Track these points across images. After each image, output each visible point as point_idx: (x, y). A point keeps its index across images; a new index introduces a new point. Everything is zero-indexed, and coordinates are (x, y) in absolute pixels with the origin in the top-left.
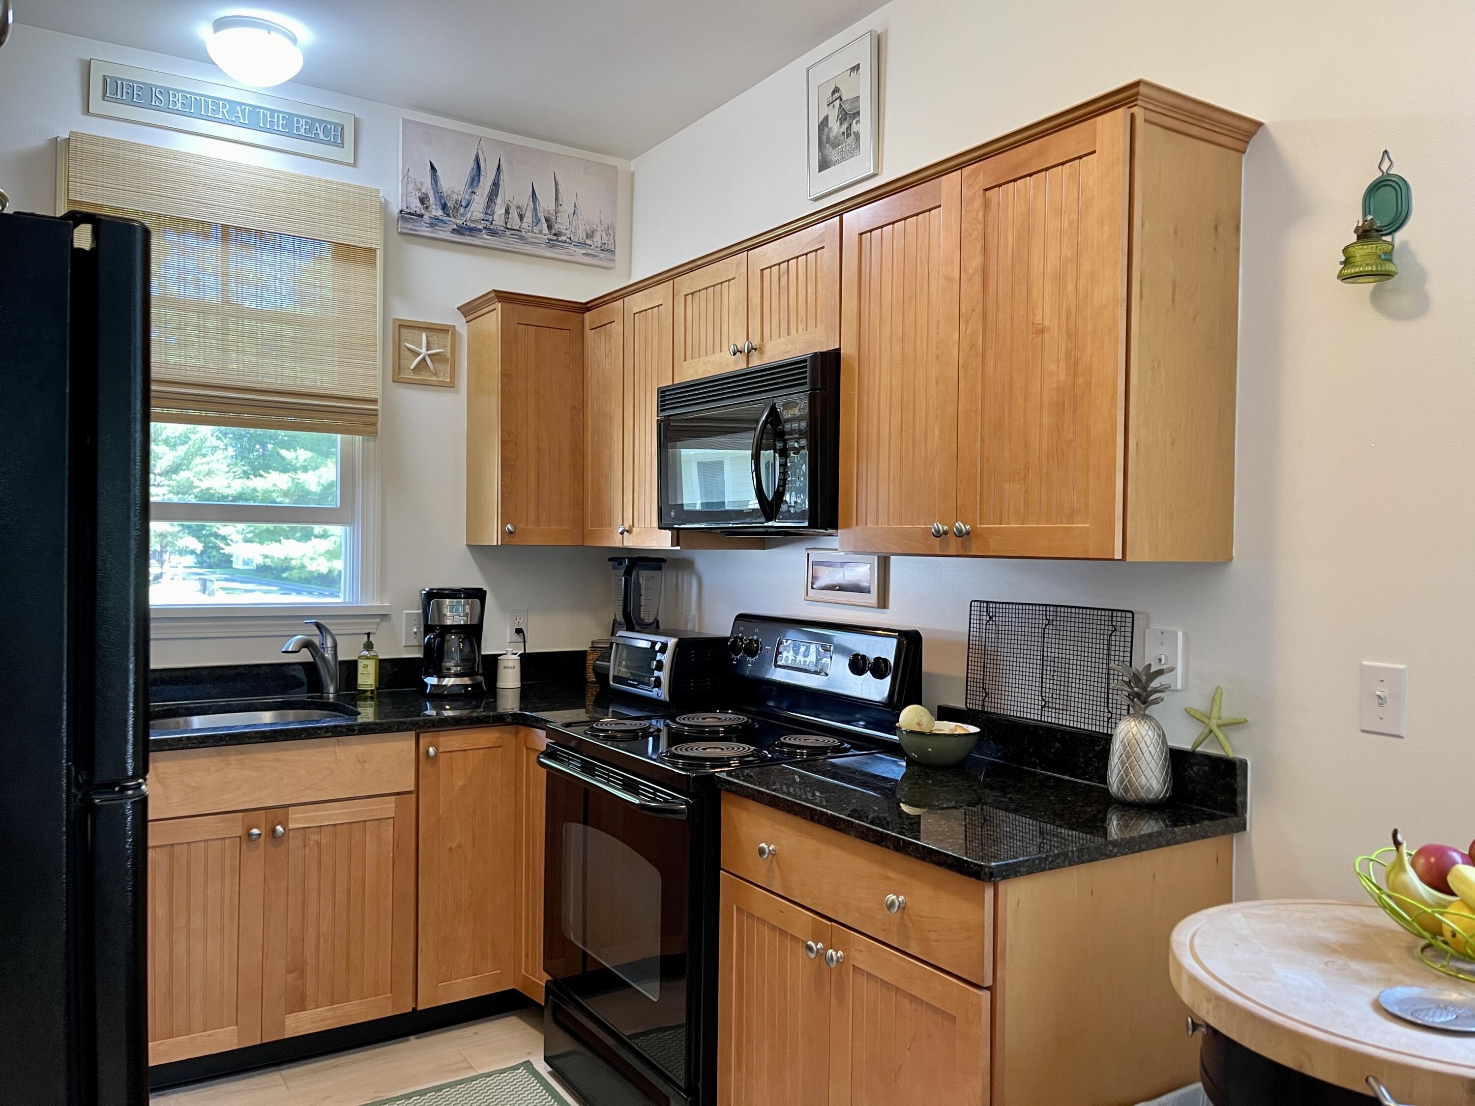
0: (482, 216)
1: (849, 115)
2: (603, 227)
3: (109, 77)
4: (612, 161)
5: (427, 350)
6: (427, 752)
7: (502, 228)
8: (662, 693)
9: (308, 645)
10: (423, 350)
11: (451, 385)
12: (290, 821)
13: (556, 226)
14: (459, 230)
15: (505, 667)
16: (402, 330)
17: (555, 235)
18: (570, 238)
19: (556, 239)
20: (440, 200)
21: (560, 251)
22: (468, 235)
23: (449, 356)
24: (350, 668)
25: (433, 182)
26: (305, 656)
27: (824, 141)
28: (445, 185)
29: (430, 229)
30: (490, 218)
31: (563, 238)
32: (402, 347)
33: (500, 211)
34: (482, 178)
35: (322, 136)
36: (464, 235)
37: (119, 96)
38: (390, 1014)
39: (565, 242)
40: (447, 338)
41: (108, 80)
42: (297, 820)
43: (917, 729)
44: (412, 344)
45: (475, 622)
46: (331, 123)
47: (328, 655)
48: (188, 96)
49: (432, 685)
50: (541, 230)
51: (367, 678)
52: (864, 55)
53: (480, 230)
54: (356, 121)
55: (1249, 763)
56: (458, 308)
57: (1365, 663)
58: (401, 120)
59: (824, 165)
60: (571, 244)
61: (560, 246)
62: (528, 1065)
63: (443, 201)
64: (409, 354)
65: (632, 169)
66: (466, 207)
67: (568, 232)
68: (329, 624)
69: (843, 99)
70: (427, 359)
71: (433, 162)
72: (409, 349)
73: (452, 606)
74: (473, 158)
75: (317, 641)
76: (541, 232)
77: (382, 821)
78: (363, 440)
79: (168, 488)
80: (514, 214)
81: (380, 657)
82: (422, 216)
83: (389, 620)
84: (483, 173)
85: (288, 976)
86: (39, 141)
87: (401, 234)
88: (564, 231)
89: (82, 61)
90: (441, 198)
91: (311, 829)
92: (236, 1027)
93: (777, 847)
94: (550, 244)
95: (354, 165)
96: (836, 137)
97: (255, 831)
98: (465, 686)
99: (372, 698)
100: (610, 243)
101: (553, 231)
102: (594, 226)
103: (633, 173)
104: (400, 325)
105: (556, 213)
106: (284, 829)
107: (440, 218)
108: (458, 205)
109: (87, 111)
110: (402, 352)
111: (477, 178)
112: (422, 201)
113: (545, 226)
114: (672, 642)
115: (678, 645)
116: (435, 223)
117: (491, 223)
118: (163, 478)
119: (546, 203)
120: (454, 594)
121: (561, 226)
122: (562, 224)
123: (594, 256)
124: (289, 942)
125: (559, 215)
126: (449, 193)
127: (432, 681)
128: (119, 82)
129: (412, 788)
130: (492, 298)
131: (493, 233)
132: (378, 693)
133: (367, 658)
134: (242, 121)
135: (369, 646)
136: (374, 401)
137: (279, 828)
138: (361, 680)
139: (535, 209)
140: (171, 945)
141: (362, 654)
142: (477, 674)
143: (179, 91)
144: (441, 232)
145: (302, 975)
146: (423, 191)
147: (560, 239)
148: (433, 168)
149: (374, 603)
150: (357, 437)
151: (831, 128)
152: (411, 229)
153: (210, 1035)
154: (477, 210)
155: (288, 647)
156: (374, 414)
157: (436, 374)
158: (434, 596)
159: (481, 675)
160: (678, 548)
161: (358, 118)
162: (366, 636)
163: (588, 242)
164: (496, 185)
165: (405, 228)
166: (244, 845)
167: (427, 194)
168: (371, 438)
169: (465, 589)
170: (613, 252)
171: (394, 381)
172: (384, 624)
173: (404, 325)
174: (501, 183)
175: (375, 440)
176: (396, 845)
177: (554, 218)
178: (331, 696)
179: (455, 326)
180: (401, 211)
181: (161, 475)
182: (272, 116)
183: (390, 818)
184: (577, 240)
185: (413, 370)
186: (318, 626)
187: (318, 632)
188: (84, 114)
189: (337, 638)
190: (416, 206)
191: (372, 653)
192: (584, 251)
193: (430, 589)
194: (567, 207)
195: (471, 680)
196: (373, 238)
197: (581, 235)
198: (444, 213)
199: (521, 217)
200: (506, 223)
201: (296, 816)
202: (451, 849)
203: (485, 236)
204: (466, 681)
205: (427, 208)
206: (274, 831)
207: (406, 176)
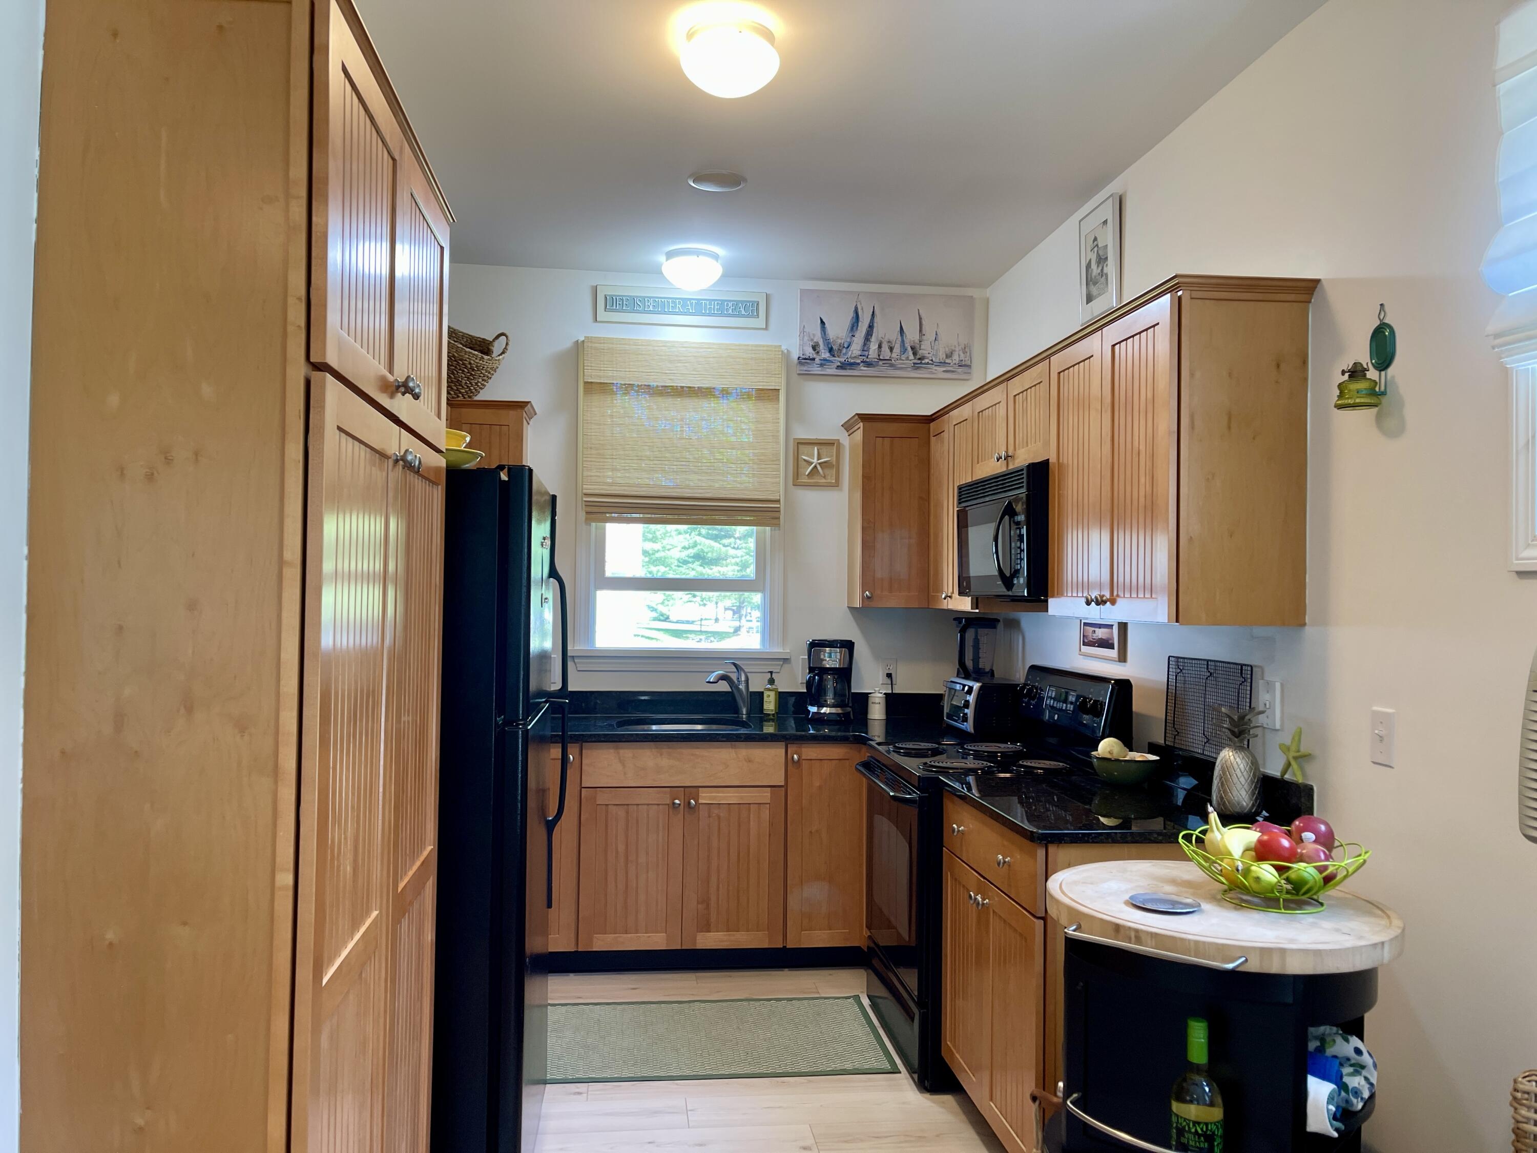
0: (859, 353)
1: (1102, 260)
2: (960, 347)
3: (608, 295)
4: (969, 292)
5: (818, 460)
6: (793, 757)
7: (876, 360)
8: (969, 726)
9: (724, 678)
10: (815, 461)
11: (837, 485)
12: (700, 797)
13: (921, 352)
14: (842, 366)
15: (873, 703)
16: (800, 446)
17: (919, 359)
18: (932, 360)
19: (920, 362)
20: (828, 345)
21: (925, 371)
22: (850, 369)
23: (834, 463)
24: (758, 697)
25: (823, 333)
26: (724, 687)
27: (1090, 281)
28: (832, 333)
29: (820, 369)
30: (866, 353)
31: (926, 361)
32: (800, 459)
33: (874, 347)
34: (860, 324)
35: (743, 312)
36: (846, 369)
37: (614, 308)
38: (766, 946)
39: (928, 363)
40: (833, 449)
41: (608, 298)
42: (705, 797)
43: (1108, 756)
44: (808, 456)
45: (846, 666)
46: (749, 302)
47: (742, 687)
48: (657, 300)
49: (813, 713)
50: (908, 357)
51: (770, 705)
52: (1108, 212)
53: (858, 364)
54: (768, 297)
55: (1315, 788)
56: (842, 426)
57: (1375, 708)
58: (799, 291)
59: (1089, 299)
60: (933, 364)
61: (924, 368)
62: (857, 998)
63: (830, 346)
64: (805, 463)
65: (988, 296)
66: (847, 348)
67: (930, 355)
68: (743, 664)
69: (1099, 246)
70: (818, 467)
71: (822, 318)
72: (805, 460)
73: (830, 654)
74: (853, 309)
75: (734, 677)
76: (907, 359)
77: (761, 805)
78: (771, 530)
79: (744, 550)
80: (885, 348)
81: (779, 690)
82: (814, 359)
83: (790, 663)
84: (861, 319)
85: (700, 906)
86: (568, 344)
87: (799, 374)
88: (928, 355)
89: (593, 287)
90: (829, 343)
91: (714, 805)
92: (665, 934)
93: (966, 829)
94: (916, 367)
95: (766, 329)
96: (1095, 277)
97: (677, 801)
98: (838, 714)
99: (773, 720)
100: (967, 359)
101: (918, 357)
102: (953, 348)
103: (988, 299)
104: (798, 443)
105: (920, 341)
106: (695, 803)
107: (828, 359)
108: (841, 346)
109: (596, 320)
110: (800, 463)
111: (856, 324)
112: (814, 348)
113: (911, 353)
114: (976, 686)
115: (981, 689)
116: (824, 363)
117: (867, 358)
118: (742, 542)
119: (912, 335)
120: (832, 644)
121: (924, 352)
122: (925, 350)
123: (953, 372)
124: (700, 883)
125: (922, 343)
126: (835, 338)
127: (813, 709)
128: (614, 298)
129: (782, 784)
130: (857, 419)
131: (869, 364)
132: (778, 717)
133: (769, 690)
134: (691, 311)
135: (771, 681)
136: (778, 501)
137: (692, 801)
138: (765, 707)
139: (903, 341)
140: (627, 873)
141: (767, 687)
142: (847, 706)
143: (650, 298)
144: (828, 370)
145: (708, 907)
146: (815, 340)
147: (923, 362)
148: (822, 322)
149: (778, 650)
150: (767, 528)
151: (1092, 270)
152: (806, 371)
153: (649, 937)
154: (856, 349)
155: (710, 679)
156: (778, 510)
157: (824, 477)
158: (816, 645)
159: (850, 707)
160: (977, 611)
161: (769, 294)
162: (770, 674)
163: (947, 361)
164: (871, 327)
165: (801, 370)
166: (671, 810)
167: (818, 342)
168: (777, 528)
169: (841, 641)
170: (969, 366)
171: (794, 485)
172: (786, 666)
173: (800, 443)
174: (875, 325)
175: (779, 530)
176: (771, 824)
177: (918, 346)
178: (744, 716)
179: (839, 440)
180: (799, 358)
181: (739, 538)
182: (710, 304)
183: (767, 803)
184: (938, 361)
185: (808, 475)
186: (735, 664)
187: (735, 670)
188: (594, 322)
189: (748, 674)
190: (809, 352)
191: (774, 687)
192: (944, 369)
193: (813, 640)
194: (930, 336)
195: (842, 710)
196: (778, 382)
197: (941, 356)
198: (831, 355)
199: (891, 349)
200: (879, 356)
201: (703, 795)
202: (811, 832)
203: (862, 368)
204: (839, 710)
205: (818, 352)
206: (689, 803)
207: (803, 331)
